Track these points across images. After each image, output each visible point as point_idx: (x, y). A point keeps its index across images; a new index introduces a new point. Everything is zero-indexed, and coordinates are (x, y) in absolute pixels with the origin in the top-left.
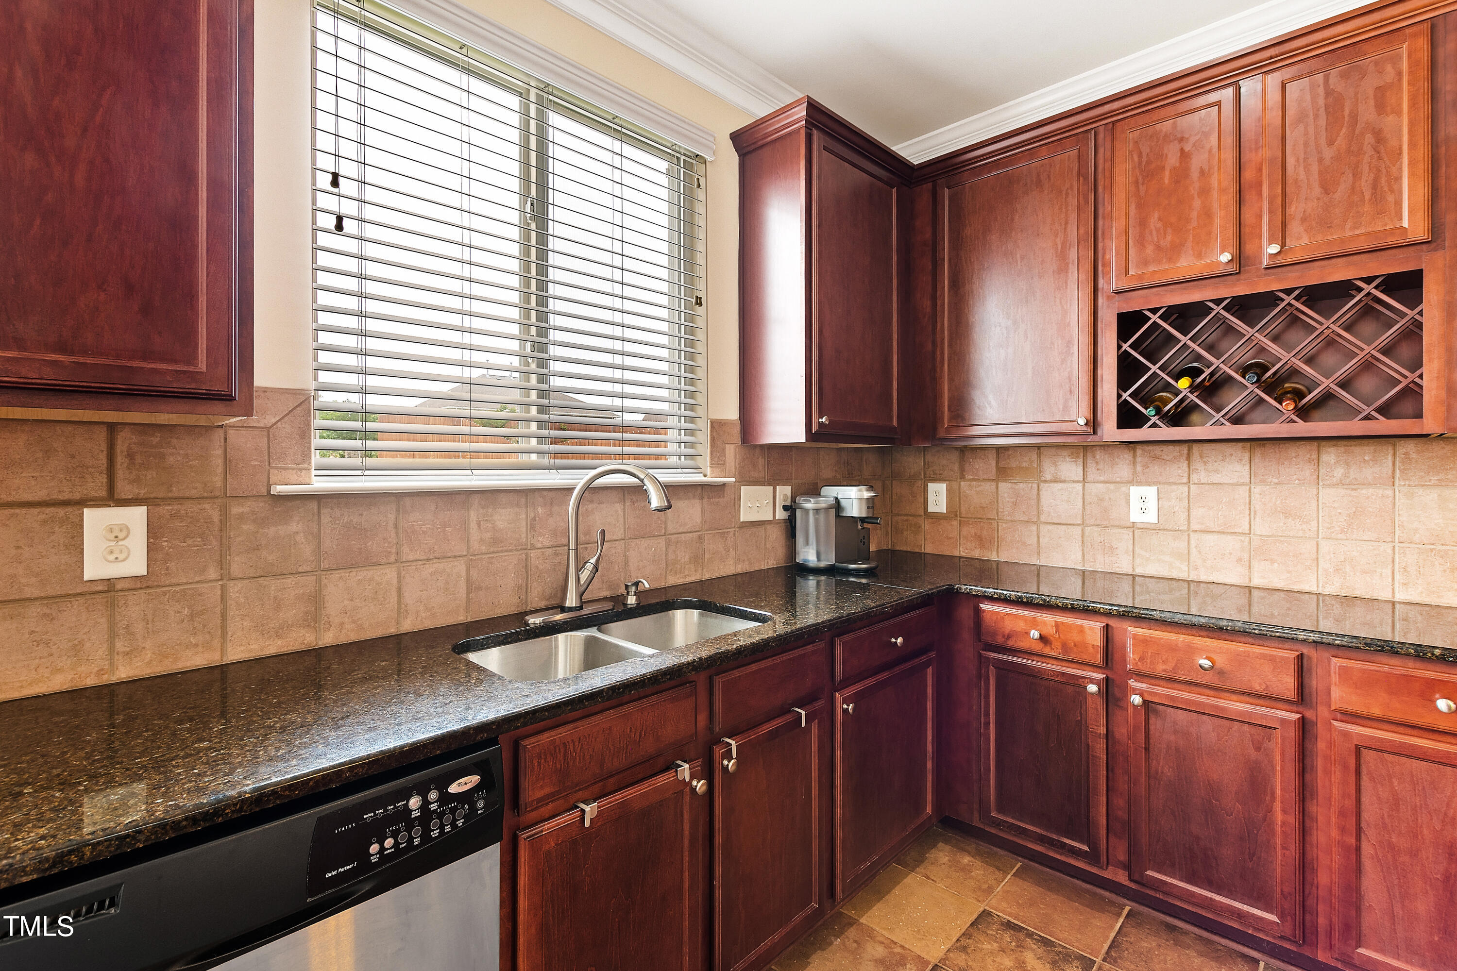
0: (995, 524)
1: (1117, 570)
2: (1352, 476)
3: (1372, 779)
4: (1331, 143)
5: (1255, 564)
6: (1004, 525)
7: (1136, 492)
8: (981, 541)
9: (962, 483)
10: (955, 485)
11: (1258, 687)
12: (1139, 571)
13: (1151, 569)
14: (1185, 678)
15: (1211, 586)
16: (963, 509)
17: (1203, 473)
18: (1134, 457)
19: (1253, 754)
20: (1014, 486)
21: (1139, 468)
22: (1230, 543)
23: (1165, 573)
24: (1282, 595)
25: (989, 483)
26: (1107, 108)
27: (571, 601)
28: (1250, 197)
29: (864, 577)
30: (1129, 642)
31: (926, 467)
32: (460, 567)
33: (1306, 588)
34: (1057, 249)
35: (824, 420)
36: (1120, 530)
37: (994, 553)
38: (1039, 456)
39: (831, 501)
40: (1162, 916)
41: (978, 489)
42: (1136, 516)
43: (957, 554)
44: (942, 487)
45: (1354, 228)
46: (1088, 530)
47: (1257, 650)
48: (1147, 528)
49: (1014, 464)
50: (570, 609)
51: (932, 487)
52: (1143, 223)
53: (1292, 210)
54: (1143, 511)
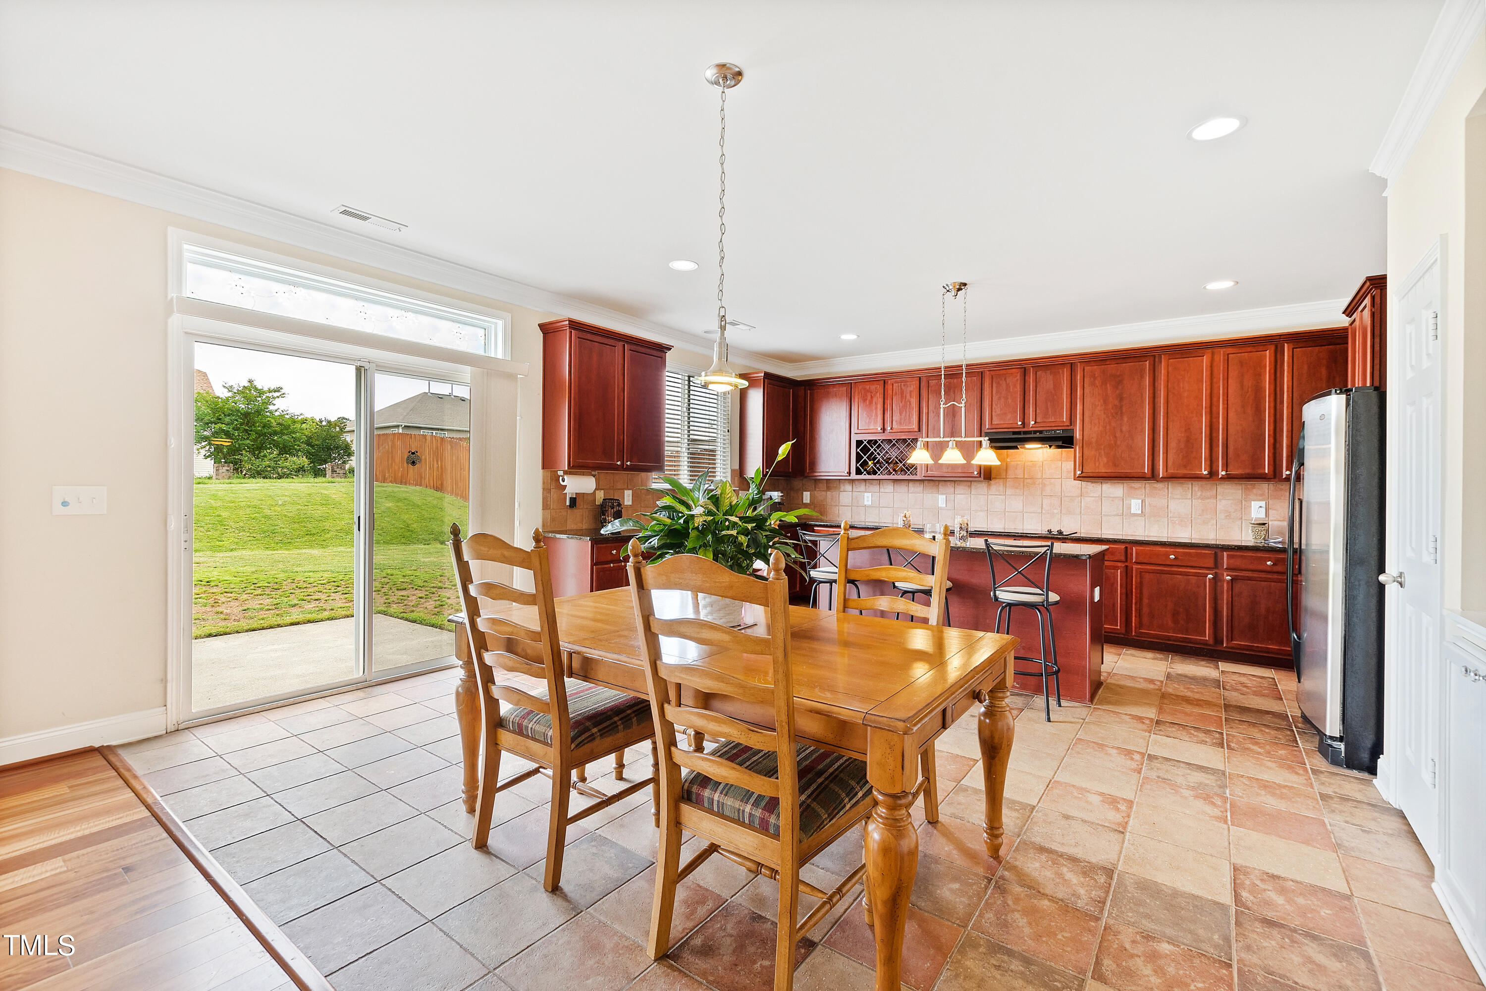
0: (825, 506)
2: (915, 490)
4: (901, 402)
5: (895, 516)
6: (829, 507)
7: (866, 495)
8: (821, 512)
9: (815, 493)
10: (812, 493)
12: (866, 520)
13: (869, 520)
16: (815, 502)
17: (883, 489)
18: (866, 484)
20: (832, 493)
21: (867, 487)
22: (889, 511)
23: (873, 520)
25: (824, 493)
28: (886, 412)
31: (802, 486)
35: (768, 470)
36: (862, 508)
38: (839, 482)
39: (769, 497)
41: (820, 495)
42: (866, 503)
44: (808, 493)
45: (906, 425)
46: (853, 508)
51: (805, 493)
53: (894, 418)
54: (868, 501)
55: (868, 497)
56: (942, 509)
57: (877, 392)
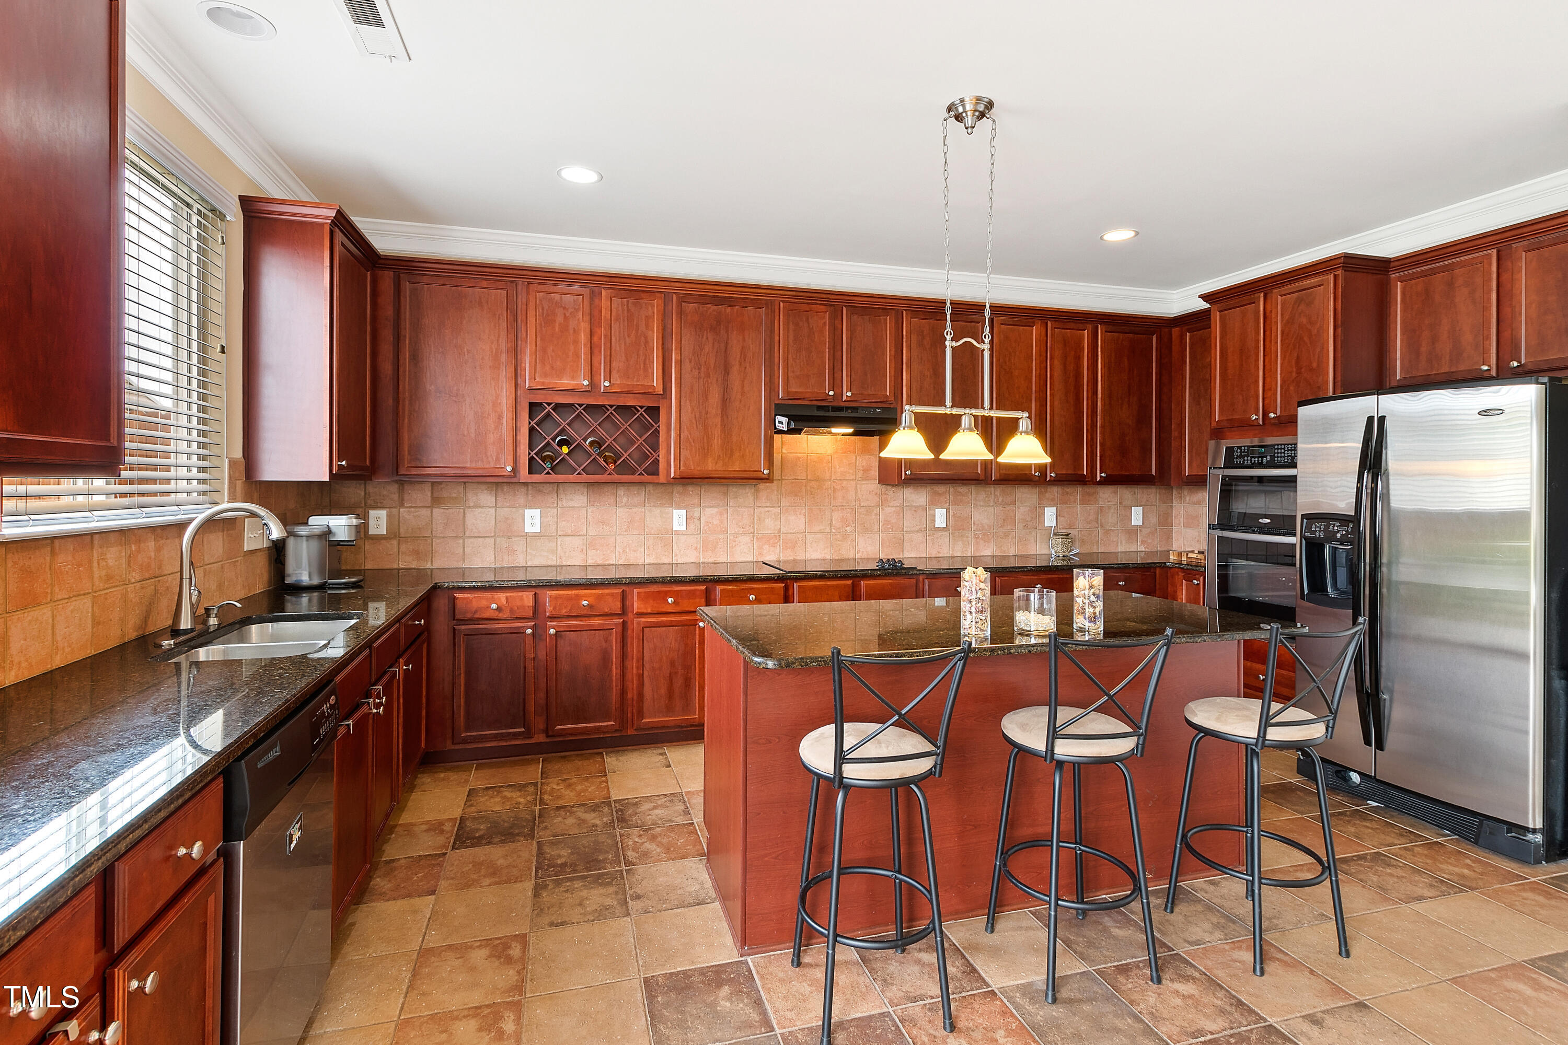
0: (429, 541)
1: (517, 565)
2: (630, 502)
3: (648, 641)
4: (629, 336)
5: (589, 552)
6: (438, 541)
7: (528, 513)
8: (417, 553)
9: (401, 510)
10: (394, 511)
11: (607, 610)
12: (529, 564)
13: (536, 562)
14: (575, 614)
15: (568, 568)
16: (402, 530)
17: (564, 501)
18: (527, 490)
19: (604, 644)
20: (445, 511)
21: (530, 497)
22: (577, 542)
23: (544, 563)
24: (601, 567)
25: (425, 509)
26: (525, 272)
27: (185, 623)
28: (596, 351)
29: (353, 588)
30: (548, 600)
31: (367, 496)
32: (86, 603)
33: (611, 562)
34: (492, 352)
35: (344, 463)
36: (518, 538)
37: (429, 563)
38: (465, 489)
40: (559, 754)
41: (415, 514)
42: (528, 529)
43: (395, 566)
44: (383, 513)
45: (638, 381)
46: (498, 540)
47: (606, 591)
48: (535, 536)
49: (445, 494)
50: (186, 632)
51: (373, 513)
52: (544, 350)
53: (613, 364)
54: (533, 525)
55: (533, 518)
56: (677, 532)
57: (577, 310)
